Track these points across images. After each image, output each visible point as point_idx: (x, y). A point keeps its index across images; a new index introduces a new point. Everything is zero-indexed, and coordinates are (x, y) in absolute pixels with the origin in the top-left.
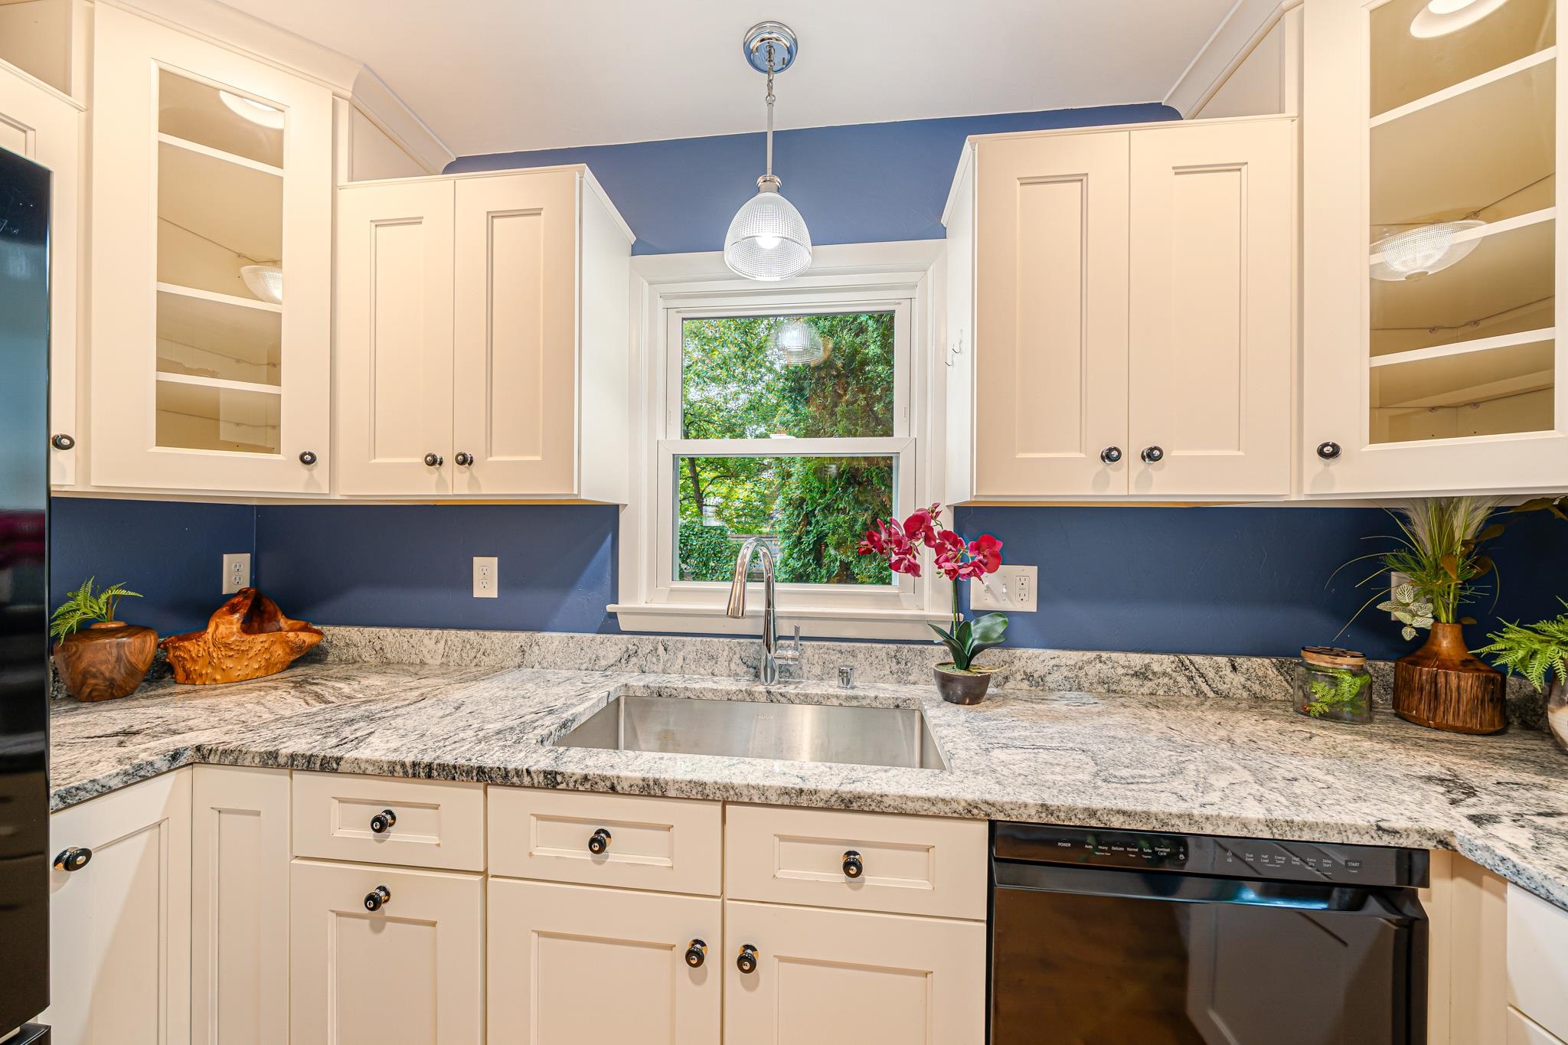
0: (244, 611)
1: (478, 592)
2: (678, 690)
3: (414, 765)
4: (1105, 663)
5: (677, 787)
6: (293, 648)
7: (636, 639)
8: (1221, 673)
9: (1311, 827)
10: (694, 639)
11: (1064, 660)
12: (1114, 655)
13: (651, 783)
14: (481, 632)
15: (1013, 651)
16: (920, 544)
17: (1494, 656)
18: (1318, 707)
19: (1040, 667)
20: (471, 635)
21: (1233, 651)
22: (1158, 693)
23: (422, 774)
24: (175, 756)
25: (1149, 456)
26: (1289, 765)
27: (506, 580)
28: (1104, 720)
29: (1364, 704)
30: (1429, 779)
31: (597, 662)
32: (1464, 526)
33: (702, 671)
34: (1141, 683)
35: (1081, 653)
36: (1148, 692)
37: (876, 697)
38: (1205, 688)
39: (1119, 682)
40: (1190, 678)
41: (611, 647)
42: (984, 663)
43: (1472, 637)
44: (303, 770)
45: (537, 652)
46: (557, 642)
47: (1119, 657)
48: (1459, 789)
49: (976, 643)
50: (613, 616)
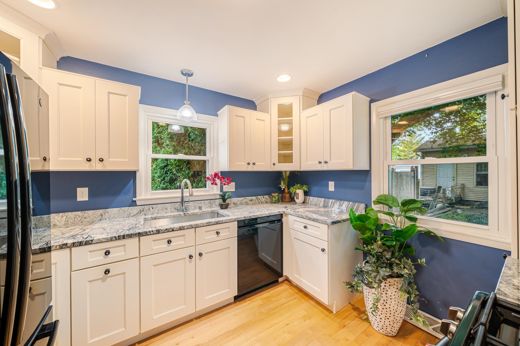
1: (79, 199)
2: (161, 217)
3: (119, 236)
4: (246, 199)
5: (186, 226)
7: (143, 207)
8: (262, 199)
9: (273, 213)
10: (161, 205)
11: (239, 199)
12: (247, 197)
13: (181, 227)
14: (83, 212)
15: (232, 199)
16: (216, 179)
17: (290, 191)
18: (274, 202)
19: (236, 201)
20: (79, 213)
21: (263, 195)
22: (253, 203)
23: (121, 238)
25: (254, 164)
26: (271, 208)
27: (91, 195)
28: (247, 208)
29: (278, 200)
30: (284, 207)
31: (130, 215)
32: (288, 174)
33: (163, 212)
34: (251, 202)
35: (242, 198)
37: (208, 211)
38: (260, 201)
39: (248, 202)
40: (258, 200)
41: (135, 210)
42: (228, 201)
43: (288, 189)
44: (78, 246)
45: (107, 215)
46: (115, 211)
48: (286, 207)
49: (227, 197)
50: (135, 201)
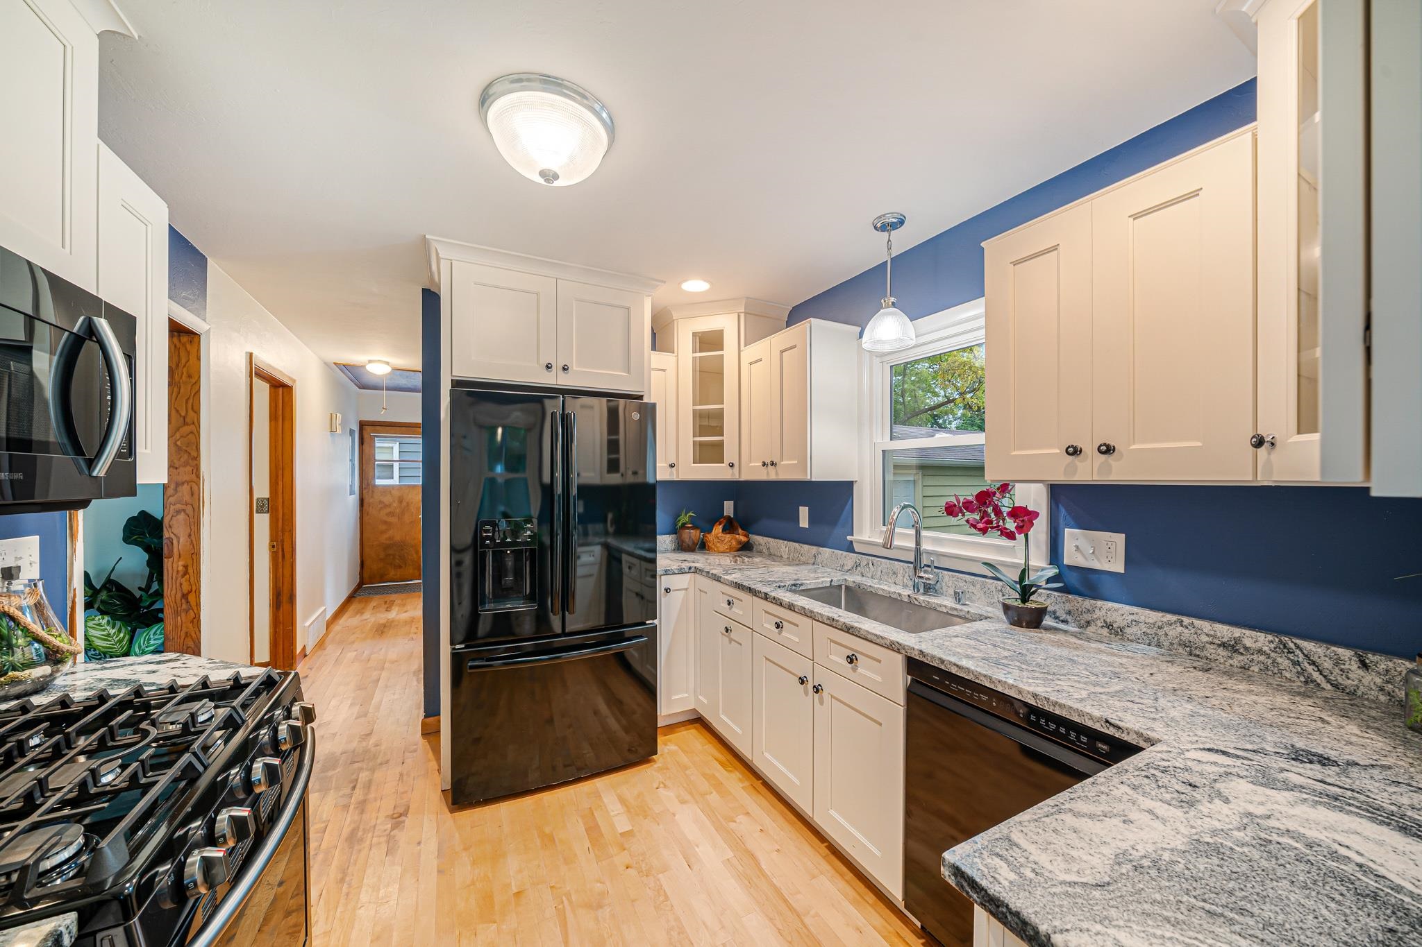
0: (723, 525)
1: (801, 524)
3: (736, 583)
4: (1187, 628)
6: (739, 542)
7: (860, 557)
8: (1342, 667)
10: (886, 560)
11: (1143, 618)
12: (1198, 622)
14: (803, 545)
15: (1095, 602)
19: (1119, 619)
20: (796, 545)
22: (1251, 669)
23: (746, 590)
24: (690, 568)
27: (811, 519)
34: (1230, 655)
35: (1161, 614)
36: (1239, 665)
38: (1316, 676)
39: (1203, 648)
41: (850, 559)
47: (1205, 625)
50: (851, 543)
